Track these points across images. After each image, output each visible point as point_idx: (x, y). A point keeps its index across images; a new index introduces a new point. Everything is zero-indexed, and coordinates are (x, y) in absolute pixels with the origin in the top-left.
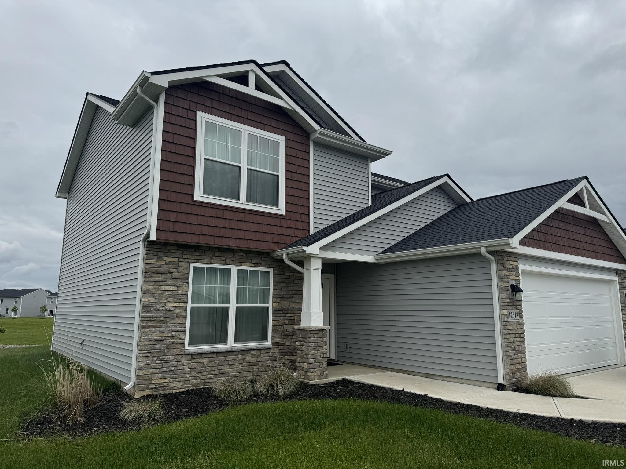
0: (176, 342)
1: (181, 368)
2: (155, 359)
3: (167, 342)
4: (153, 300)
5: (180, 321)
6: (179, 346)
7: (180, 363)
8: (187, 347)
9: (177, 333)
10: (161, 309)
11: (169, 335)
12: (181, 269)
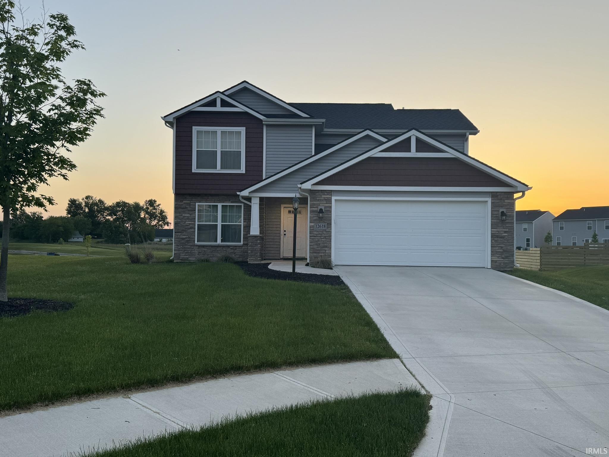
0: (191, 240)
1: (194, 251)
2: (182, 247)
3: (187, 239)
4: (179, 220)
5: (192, 230)
6: (192, 242)
7: (193, 249)
8: (196, 242)
9: (191, 236)
10: (183, 224)
11: (188, 236)
12: (191, 206)
